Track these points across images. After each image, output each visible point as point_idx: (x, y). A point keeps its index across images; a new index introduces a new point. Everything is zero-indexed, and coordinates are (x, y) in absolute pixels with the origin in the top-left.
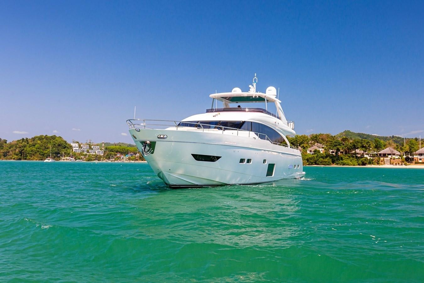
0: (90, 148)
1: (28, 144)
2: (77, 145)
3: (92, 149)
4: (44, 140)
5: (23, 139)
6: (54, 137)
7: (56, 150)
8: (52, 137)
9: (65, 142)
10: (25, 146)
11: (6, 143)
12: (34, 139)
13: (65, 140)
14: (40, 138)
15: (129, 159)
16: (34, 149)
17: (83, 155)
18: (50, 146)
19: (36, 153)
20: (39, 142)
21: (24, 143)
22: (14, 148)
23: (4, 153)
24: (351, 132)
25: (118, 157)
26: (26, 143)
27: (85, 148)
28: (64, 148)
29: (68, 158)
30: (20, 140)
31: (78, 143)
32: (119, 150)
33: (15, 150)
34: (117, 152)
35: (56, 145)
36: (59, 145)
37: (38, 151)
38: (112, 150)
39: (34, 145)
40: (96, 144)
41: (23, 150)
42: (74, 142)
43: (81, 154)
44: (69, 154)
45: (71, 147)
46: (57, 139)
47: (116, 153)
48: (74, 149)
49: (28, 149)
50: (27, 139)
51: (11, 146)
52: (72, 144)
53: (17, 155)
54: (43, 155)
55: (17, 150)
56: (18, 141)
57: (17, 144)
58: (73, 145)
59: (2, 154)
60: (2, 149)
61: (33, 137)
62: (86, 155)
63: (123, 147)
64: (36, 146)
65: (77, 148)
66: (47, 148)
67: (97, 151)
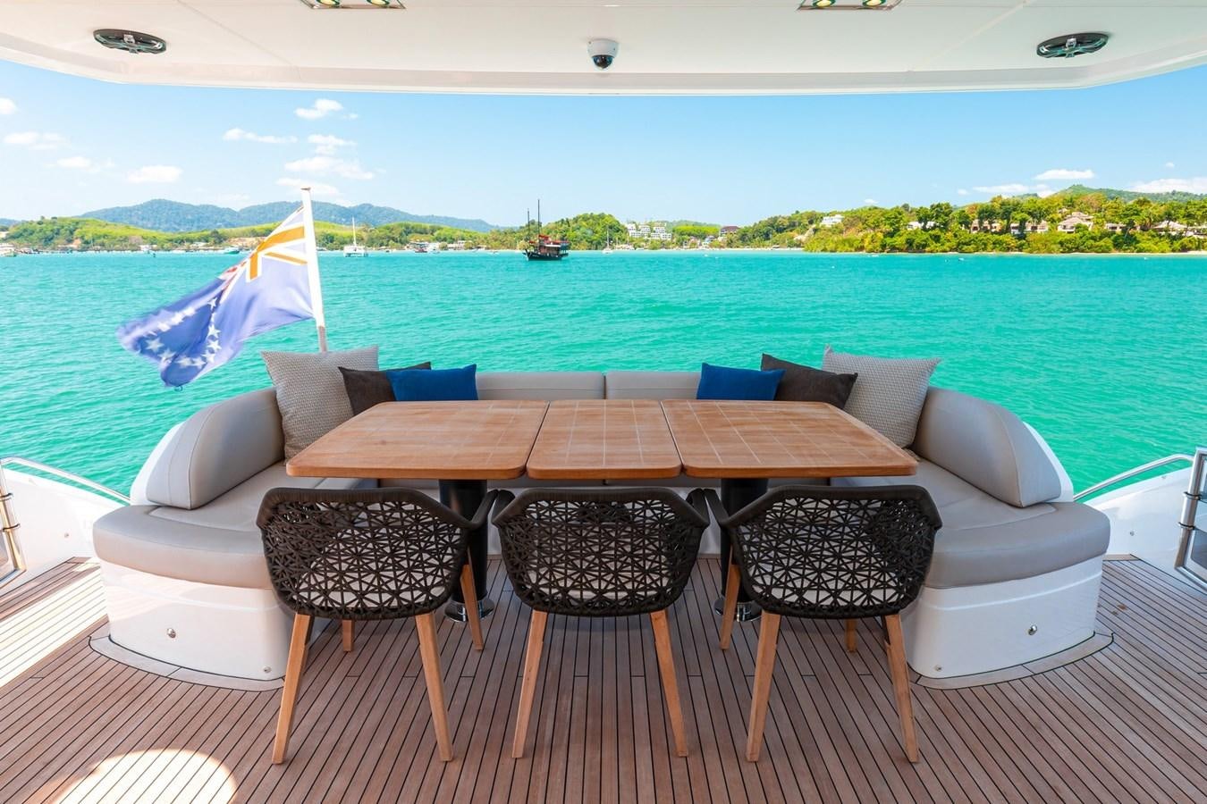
0: (652, 231)
1: (570, 226)
2: (633, 226)
3: (655, 232)
4: (591, 220)
5: (563, 220)
6: (602, 216)
7: (607, 235)
8: (599, 215)
9: (618, 222)
11: (542, 226)
12: (576, 220)
13: (617, 219)
14: (585, 218)
15: (710, 246)
16: (578, 233)
17: (643, 241)
18: (598, 228)
19: (581, 240)
20: (584, 223)
21: (564, 225)
22: (553, 233)
24: (1084, 189)
25: (693, 244)
26: (567, 226)
27: (646, 230)
28: (618, 231)
29: (624, 246)
30: (558, 222)
31: (634, 223)
32: (693, 232)
33: (555, 236)
34: (689, 235)
35: (607, 227)
36: (611, 227)
37: (585, 238)
38: (681, 233)
39: (578, 229)
40: (659, 224)
42: (629, 223)
43: (641, 239)
44: (624, 240)
45: (626, 230)
46: (606, 218)
47: (689, 238)
48: (630, 232)
49: (571, 234)
50: (567, 219)
52: (626, 226)
54: (591, 242)
56: (556, 223)
57: (556, 227)
58: (629, 226)
61: (575, 216)
62: (648, 240)
63: (697, 227)
64: (581, 229)
65: (634, 231)
66: (596, 232)
67: (662, 235)
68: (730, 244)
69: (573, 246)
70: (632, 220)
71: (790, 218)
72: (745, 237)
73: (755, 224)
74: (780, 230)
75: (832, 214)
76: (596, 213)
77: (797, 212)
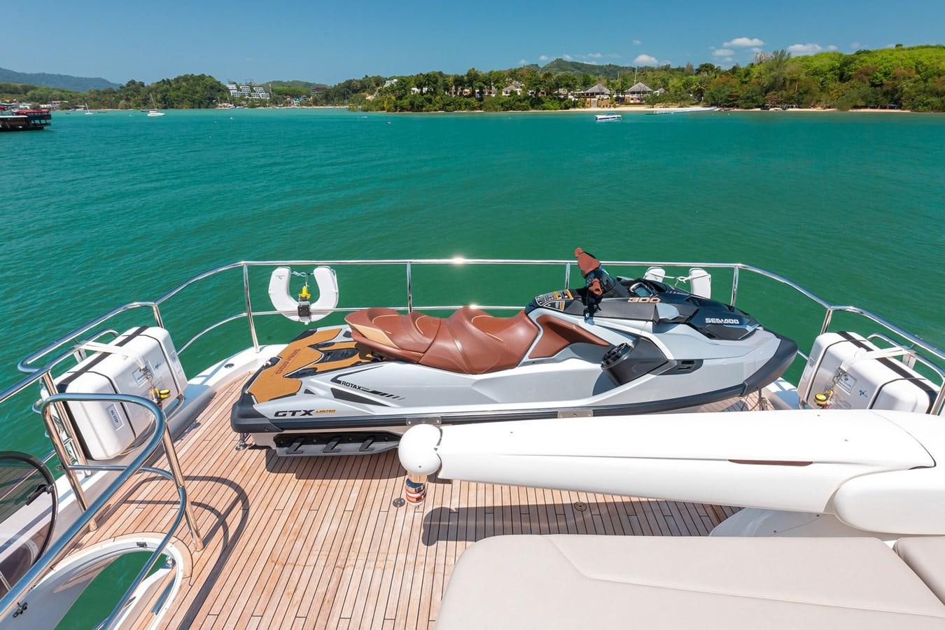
0: (252, 91)
1: (171, 86)
2: (234, 87)
3: (255, 92)
4: (191, 81)
5: (164, 81)
6: (202, 77)
7: (209, 95)
8: (199, 77)
9: (219, 83)
10: (167, 90)
11: (143, 86)
12: (177, 80)
13: (218, 80)
14: (186, 78)
15: (301, 104)
16: (179, 93)
17: (244, 100)
18: (198, 88)
19: (183, 99)
20: (184, 84)
21: (165, 85)
22: (155, 93)
23: (142, 100)
25: (287, 103)
26: (168, 86)
27: (246, 90)
28: (219, 91)
29: (225, 104)
30: (160, 82)
31: (235, 83)
32: (288, 92)
33: (156, 96)
34: (286, 95)
35: (208, 87)
36: (212, 88)
37: (186, 97)
38: (279, 93)
39: (179, 89)
40: (258, 84)
41: (166, 95)
42: (230, 83)
43: (242, 98)
44: (226, 99)
45: (228, 90)
46: (206, 79)
47: (285, 97)
48: (231, 92)
49: (172, 94)
50: (168, 80)
51: (150, 90)
52: (228, 86)
53: (160, 102)
54: (193, 101)
55: (159, 96)
56: (158, 83)
57: (158, 88)
58: (230, 87)
59: (141, 101)
60: (139, 95)
61: (176, 77)
62: (248, 99)
63: (293, 88)
64: (182, 89)
65: (236, 91)
66: (197, 92)
67: (262, 95)
68: (316, 103)
69: (176, 105)
70: (234, 81)
71: (361, 81)
72: (328, 96)
73: (335, 86)
74: (356, 91)
75: (391, 79)
76: (197, 74)
77: (367, 76)
